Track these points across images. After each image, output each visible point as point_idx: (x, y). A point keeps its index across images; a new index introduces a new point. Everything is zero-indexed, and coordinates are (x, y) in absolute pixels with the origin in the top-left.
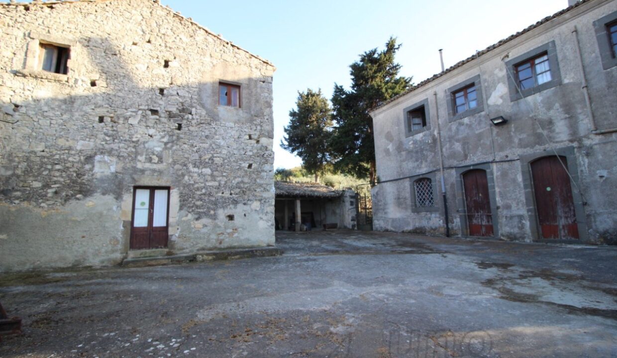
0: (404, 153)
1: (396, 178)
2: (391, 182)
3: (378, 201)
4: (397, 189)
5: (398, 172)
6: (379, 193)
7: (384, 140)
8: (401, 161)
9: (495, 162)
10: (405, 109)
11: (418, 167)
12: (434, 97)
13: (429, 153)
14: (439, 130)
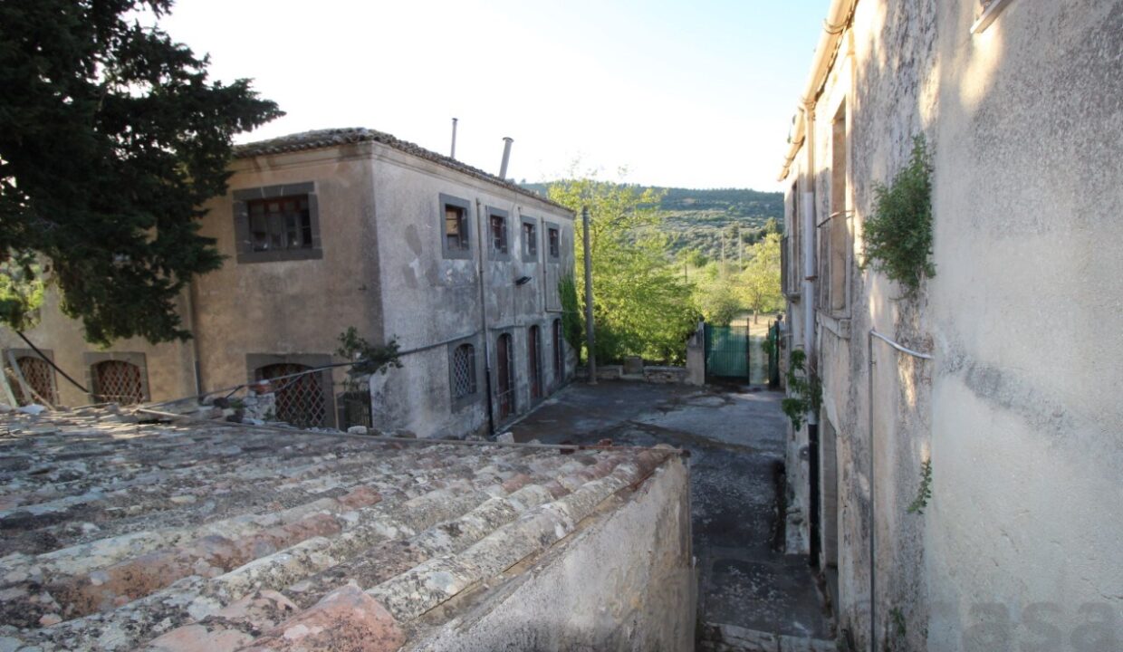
0: (439, 289)
1: (427, 344)
2: (417, 354)
3: (390, 410)
4: (429, 369)
5: (429, 330)
6: (391, 384)
7: (401, 241)
8: (437, 307)
9: (516, 327)
10: (442, 196)
11: (458, 323)
12: (476, 206)
13: (470, 300)
14: (481, 268)
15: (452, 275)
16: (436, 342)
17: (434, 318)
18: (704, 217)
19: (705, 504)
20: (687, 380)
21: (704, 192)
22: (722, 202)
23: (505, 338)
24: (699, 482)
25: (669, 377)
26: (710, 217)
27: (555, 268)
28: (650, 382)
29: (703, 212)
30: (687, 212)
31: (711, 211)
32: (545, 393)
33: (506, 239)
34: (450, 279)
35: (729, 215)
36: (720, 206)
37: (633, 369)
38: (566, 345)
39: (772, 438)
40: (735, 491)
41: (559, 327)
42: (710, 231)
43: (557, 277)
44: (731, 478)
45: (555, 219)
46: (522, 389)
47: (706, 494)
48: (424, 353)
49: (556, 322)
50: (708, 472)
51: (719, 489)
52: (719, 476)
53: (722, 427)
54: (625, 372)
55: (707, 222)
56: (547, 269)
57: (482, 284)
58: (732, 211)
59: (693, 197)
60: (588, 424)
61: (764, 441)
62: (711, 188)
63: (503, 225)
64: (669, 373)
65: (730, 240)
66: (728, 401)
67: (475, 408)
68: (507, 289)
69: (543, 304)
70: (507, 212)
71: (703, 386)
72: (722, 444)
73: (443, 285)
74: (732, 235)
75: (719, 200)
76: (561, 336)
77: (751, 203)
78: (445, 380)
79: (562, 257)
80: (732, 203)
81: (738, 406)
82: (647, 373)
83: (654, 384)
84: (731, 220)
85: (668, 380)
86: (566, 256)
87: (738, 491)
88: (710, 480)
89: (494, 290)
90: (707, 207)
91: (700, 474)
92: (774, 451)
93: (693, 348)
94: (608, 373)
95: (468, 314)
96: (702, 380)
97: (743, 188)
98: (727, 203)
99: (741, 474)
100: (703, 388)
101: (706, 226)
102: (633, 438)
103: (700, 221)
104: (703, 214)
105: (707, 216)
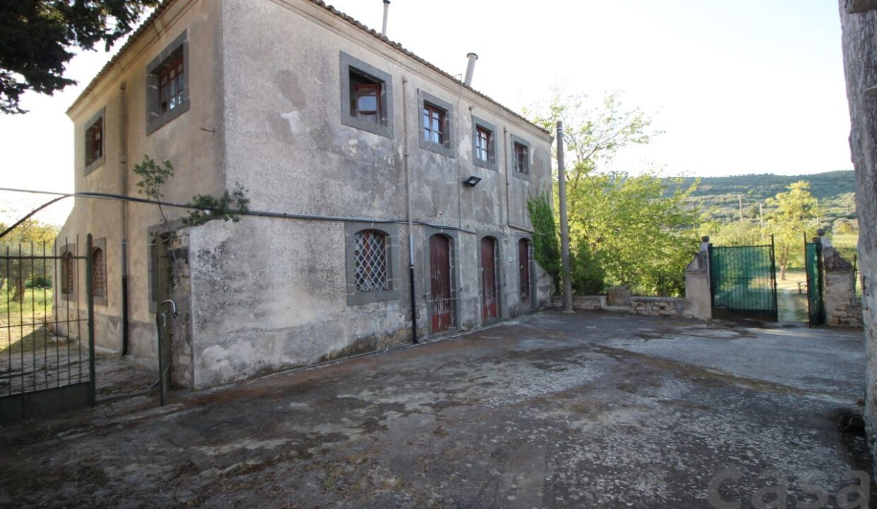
0: (334, 156)
1: (308, 214)
4: (309, 244)
5: (312, 198)
6: (234, 245)
7: (267, 84)
9: (461, 231)
10: (343, 55)
11: (367, 203)
12: (401, 85)
13: (387, 184)
14: (405, 150)
15: (358, 146)
16: (323, 215)
17: (322, 188)
18: (721, 200)
19: (673, 470)
20: (686, 313)
21: (721, 179)
22: (740, 187)
23: (443, 240)
24: (670, 428)
25: (663, 308)
26: (728, 201)
27: (523, 186)
28: (637, 314)
29: (720, 196)
30: (704, 197)
31: (729, 195)
32: (506, 314)
33: (448, 134)
34: (354, 150)
35: (750, 197)
36: (738, 191)
37: (619, 300)
38: (538, 270)
39: (827, 377)
40: (750, 454)
41: (529, 248)
42: (729, 212)
43: (527, 196)
44: (742, 429)
45: (525, 136)
46: (469, 302)
47: (681, 451)
48: (300, 222)
49: (524, 242)
50: (695, 414)
51: (712, 445)
52: (717, 421)
53: (733, 358)
54: (609, 304)
55: (725, 204)
56: (509, 182)
57: (406, 170)
58: (753, 193)
59: (710, 184)
60: (537, 342)
61: (811, 380)
62: (728, 175)
63: (446, 119)
64: (662, 304)
65: (750, 219)
66: (744, 334)
67: (389, 308)
68: (449, 187)
69: (505, 217)
70: (451, 106)
71: (709, 320)
72: (731, 377)
73: (340, 153)
74: (752, 214)
75: (737, 185)
76: (531, 259)
77: (772, 186)
78: (339, 263)
79: (533, 176)
80: (751, 188)
81: (758, 339)
82: (635, 304)
83: (643, 316)
84: (751, 202)
85: (662, 312)
86: (539, 177)
87: (757, 455)
88: (696, 428)
89: (427, 183)
90: (726, 192)
91: (678, 414)
92: (832, 393)
93: (694, 273)
94: (587, 303)
95: (382, 198)
96: (707, 313)
97: (763, 173)
98: (746, 187)
99: (765, 424)
100: (709, 322)
101: (724, 208)
102: (586, 359)
103: (717, 204)
104: (721, 198)
105: (725, 199)
